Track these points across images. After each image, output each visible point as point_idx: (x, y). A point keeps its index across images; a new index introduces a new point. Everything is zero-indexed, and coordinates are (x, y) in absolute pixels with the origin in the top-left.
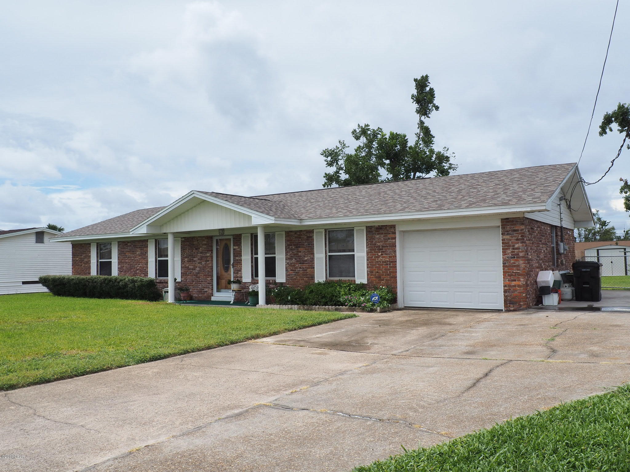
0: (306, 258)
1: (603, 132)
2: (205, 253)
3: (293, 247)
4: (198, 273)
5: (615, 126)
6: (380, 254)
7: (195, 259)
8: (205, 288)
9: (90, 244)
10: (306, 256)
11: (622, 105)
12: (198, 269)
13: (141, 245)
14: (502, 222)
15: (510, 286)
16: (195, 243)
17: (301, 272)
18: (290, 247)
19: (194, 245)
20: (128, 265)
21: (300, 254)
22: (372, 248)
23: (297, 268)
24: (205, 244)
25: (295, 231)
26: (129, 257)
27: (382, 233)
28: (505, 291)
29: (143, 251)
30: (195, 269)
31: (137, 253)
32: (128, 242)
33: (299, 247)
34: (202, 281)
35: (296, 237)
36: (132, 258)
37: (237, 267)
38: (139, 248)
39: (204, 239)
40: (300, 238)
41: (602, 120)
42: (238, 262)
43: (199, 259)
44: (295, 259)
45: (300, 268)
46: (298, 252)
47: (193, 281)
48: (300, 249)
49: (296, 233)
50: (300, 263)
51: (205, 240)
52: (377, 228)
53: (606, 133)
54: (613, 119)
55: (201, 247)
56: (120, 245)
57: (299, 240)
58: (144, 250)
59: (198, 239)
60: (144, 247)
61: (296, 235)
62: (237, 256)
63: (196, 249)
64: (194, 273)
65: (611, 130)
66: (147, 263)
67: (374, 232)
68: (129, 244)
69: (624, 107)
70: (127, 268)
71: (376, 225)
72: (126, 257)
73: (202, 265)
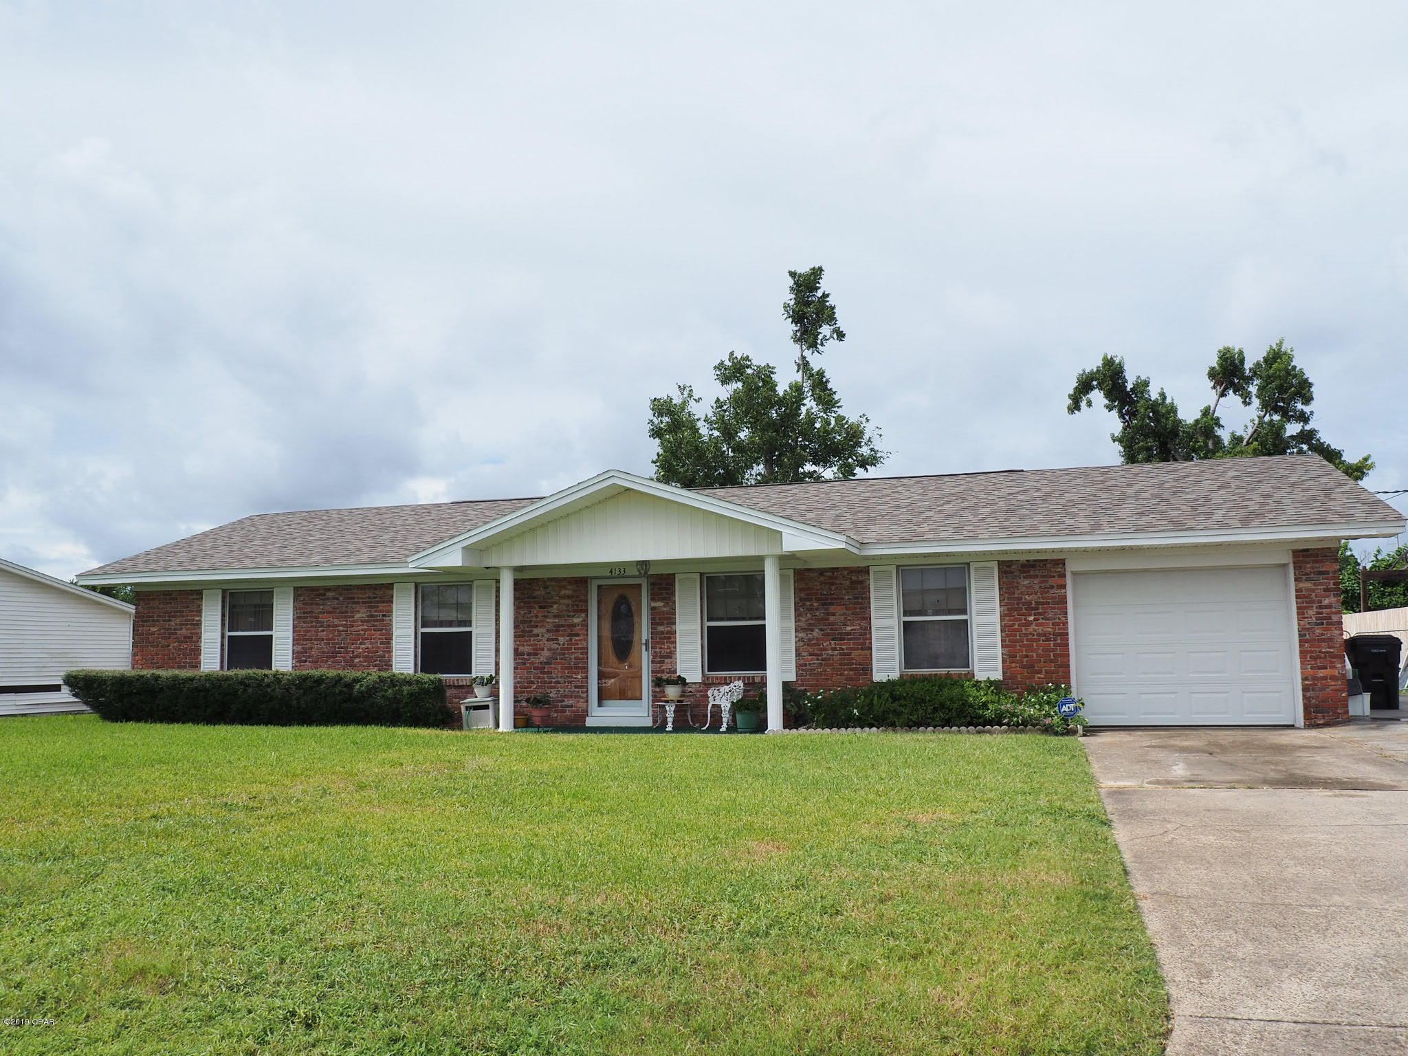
0: (849, 628)
1: (1075, 406)
2: (569, 616)
3: (815, 604)
4: (546, 663)
5: (1097, 397)
6: (1031, 618)
7: (536, 631)
8: (565, 696)
9: (199, 593)
10: (849, 623)
11: (1111, 358)
12: (546, 653)
13: (369, 598)
14: (1294, 556)
15: (1315, 678)
16: (537, 593)
17: (836, 658)
18: (808, 603)
19: (534, 598)
20: (325, 644)
21: (832, 618)
22: (1013, 607)
23: (825, 649)
24: (569, 597)
25: (819, 569)
26: (329, 626)
27: (1036, 576)
28: (1305, 689)
29: (376, 612)
30: (536, 654)
31: (358, 616)
32: (328, 589)
33: (832, 604)
34: (558, 682)
35: (821, 583)
36: (341, 628)
37: (661, 648)
38: (363, 603)
39: (564, 583)
40: (832, 584)
41: (1073, 384)
42: (665, 638)
43: (548, 631)
44: (821, 630)
45: (834, 649)
46: (828, 614)
47: (533, 682)
48: (832, 609)
49: (821, 574)
50: (833, 639)
51: (569, 587)
52: (1023, 566)
53: (1079, 409)
54: (1095, 383)
55: (556, 603)
56: (300, 596)
57: (830, 589)
58: (380, 608)
59: (548, 583)
60: (378, 602)
61: (822, 579)
62: (662, 624)
63: (541, 607)
64: (533, 663)
65: (1089, 404)
66: (388, 640)
67: (1017, 573)
68: (330, 594)
69: (1114, 361)
70: (324, 653)
71: (1023, 558)
72: (321, 626)
73: (559, 644)
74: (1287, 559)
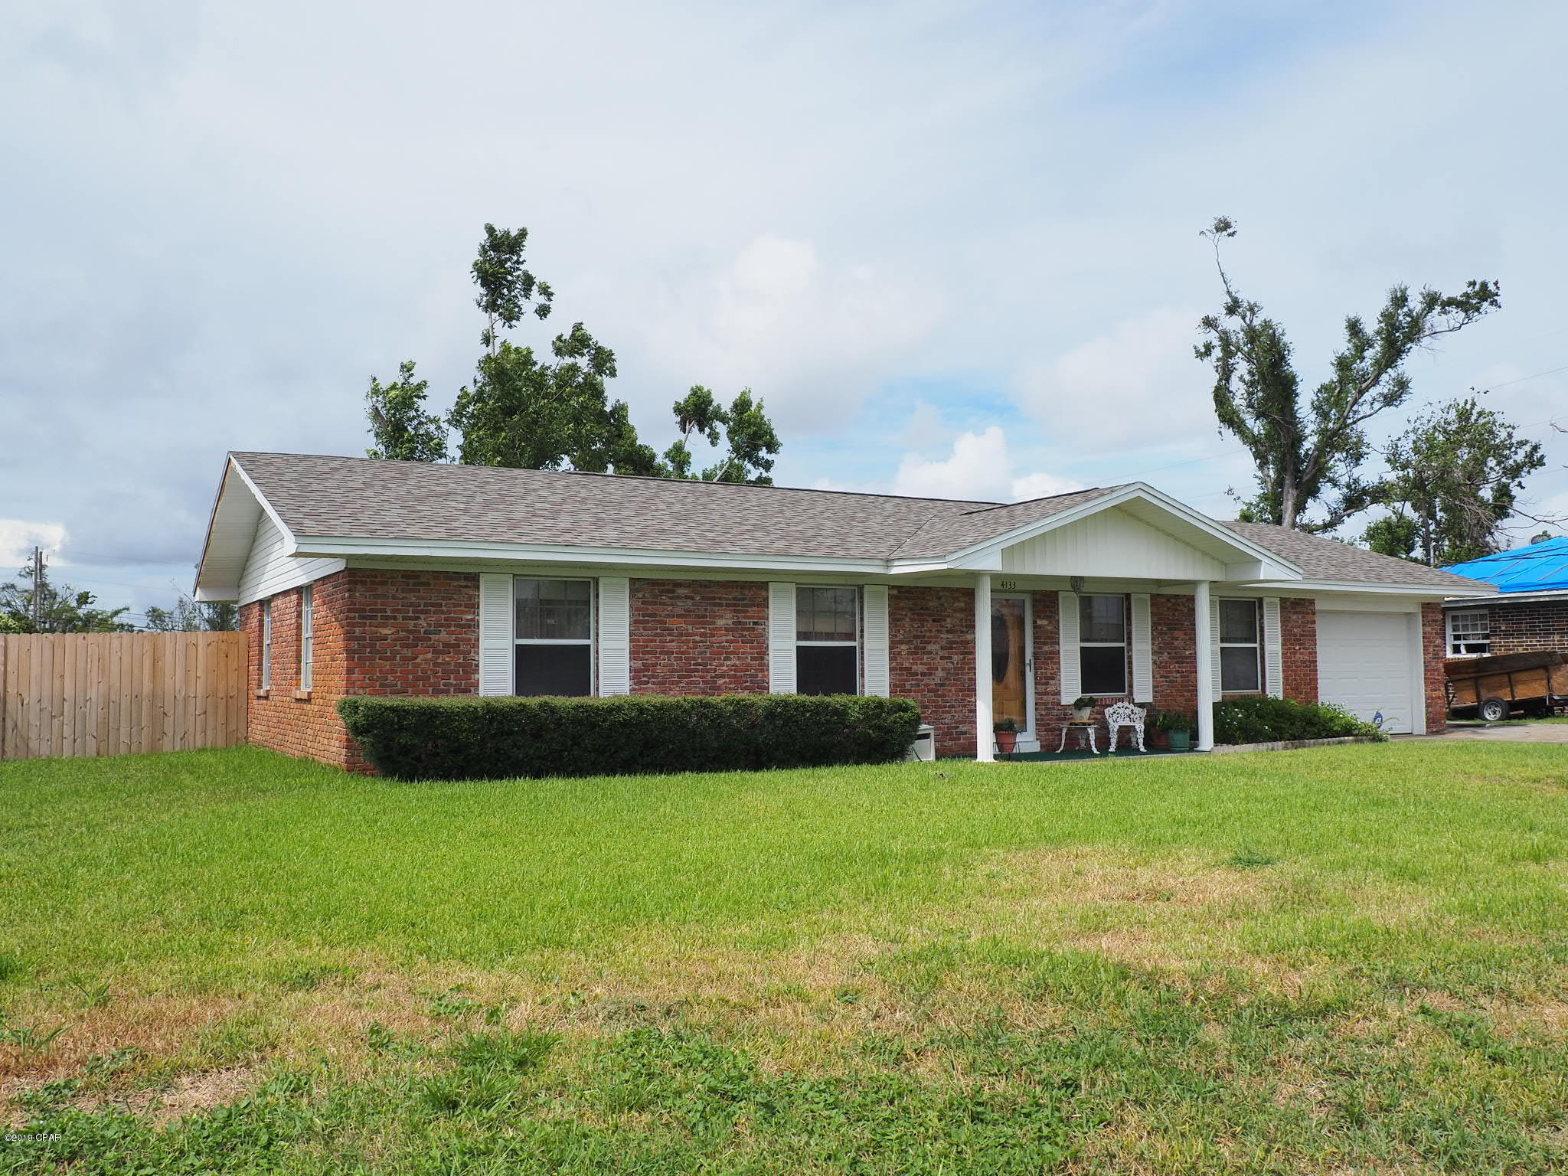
0: (1187, 653)
2: (962, 632)
3: (1165, 629)
4: (942, 685)
6: (1297, 648)
7: (929, 647)
8: (960, 722)
9: (473, 578)
10: (1187, 648)
12: (940, 673)
13: (734, 599)
14: (1423, 608)
15: (1432, 698)
16: (931, 604)
17: (1179, 680)
18: (1159, 628)
19: (927, 609)
20: (676, 659)
21: (1176, 643)
22: (1288, 638)
23: (1171, 672)
24: (962, 610)
25: (1167, 595)
26: (681, 635)
27: (1300, 613)
28: (1428, 706)
29: (745, 618)
30: (931, 674)
31: (721, 622)
32: (678, 584)
33: (1175, 629)
34: (953, 706)
35: (1169, 609)
36: (697, 638)
37: (1046, 669)
38: (727, 605)
39: (956, 595)
40: (1177, 610)
42: (1050, 658)
43: (942, 648)
44: (1169, 653)
45: (1178, 672)
46: (1173, 638)
47: (927, 707)
48: (1177, 633)
49: (1168, 600)
50: (1177, 662)
51: (962, 599)
52: (1292, 603)
55: (948, 616)
56: (638, 591)
57: (1174, 615)
58: (751, 614)
59: (941, 594)
60: (746, 605)
61: (1169, 605)
62: (1045, 644)
63: (934, 621)
64: (927, 685)
66: (762, 653)
67: (1289, 609)
68: (681, 591)
70: (674, 671)
71: (1293, 596)
72: (669, 635)
73: (953, 663)
74: (1418, 610)
